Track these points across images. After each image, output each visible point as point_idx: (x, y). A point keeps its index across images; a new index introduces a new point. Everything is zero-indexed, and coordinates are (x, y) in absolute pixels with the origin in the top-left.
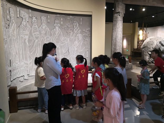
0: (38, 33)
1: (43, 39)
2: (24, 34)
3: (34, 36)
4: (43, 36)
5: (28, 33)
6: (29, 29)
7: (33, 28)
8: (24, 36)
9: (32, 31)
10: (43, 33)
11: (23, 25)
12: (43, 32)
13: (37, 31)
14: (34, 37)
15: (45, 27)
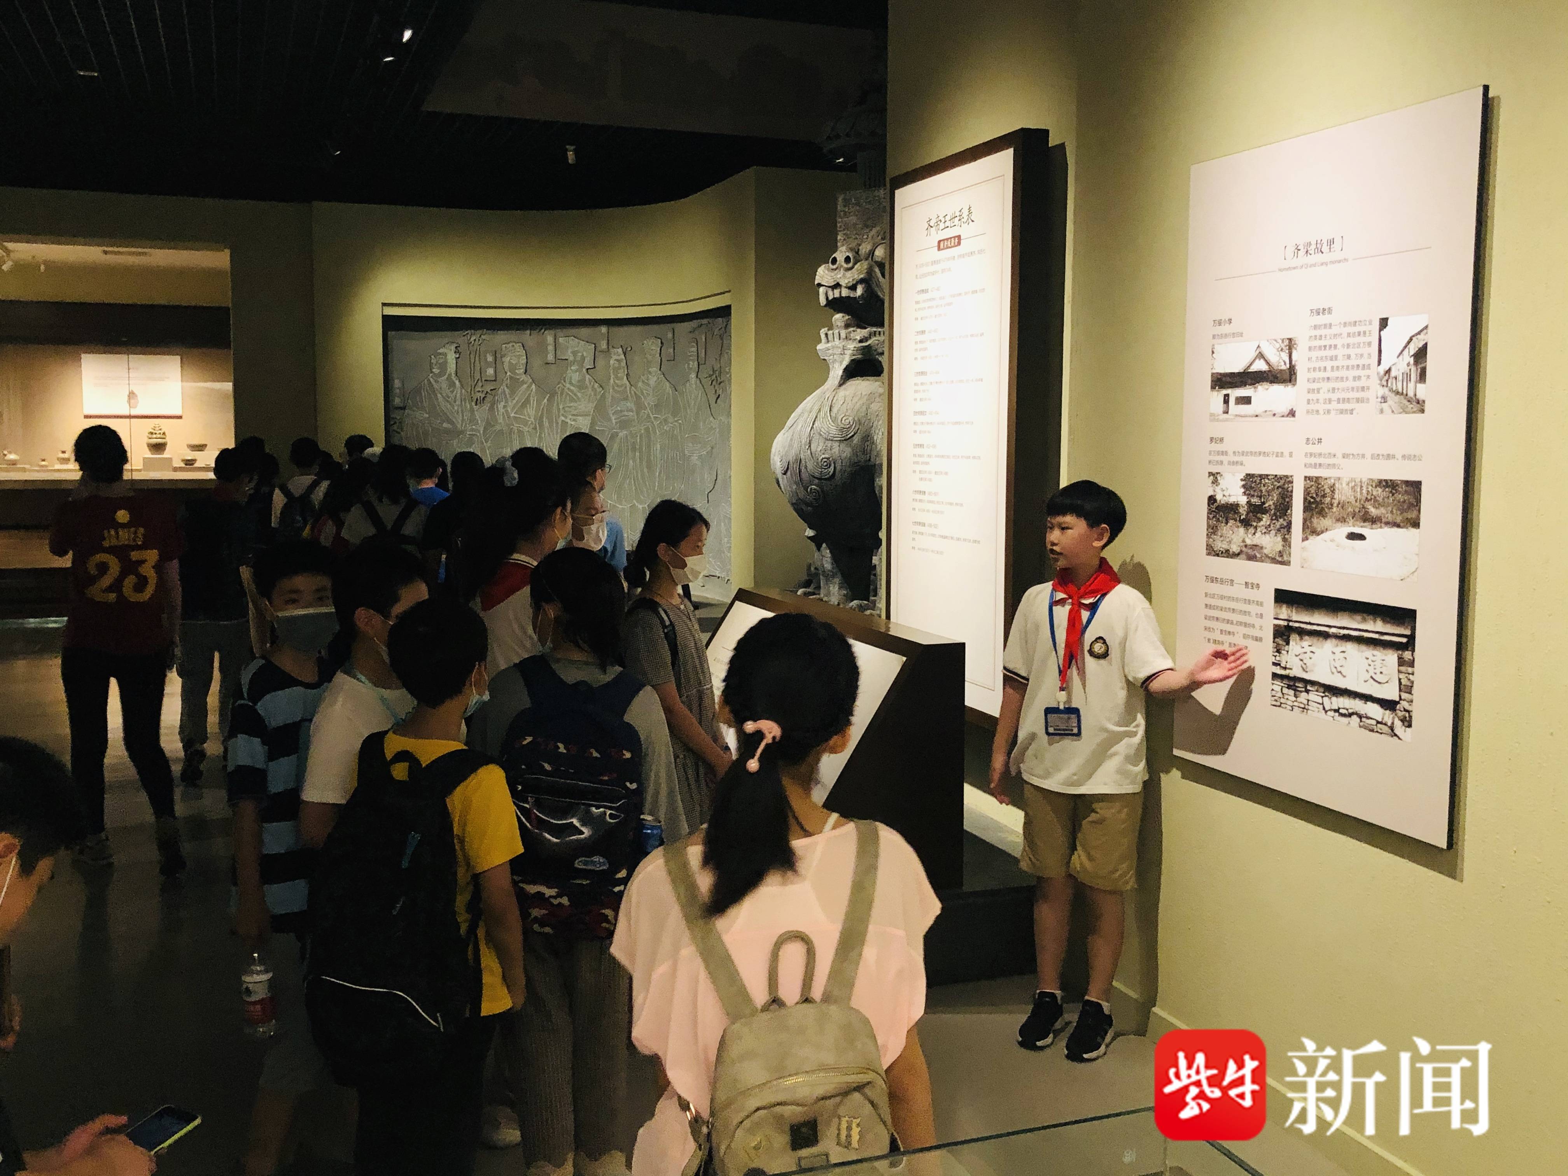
0: (630, 405)
1: (647, 430)
2: (575, 413)
3: (613, 418)
4: (648, 416)
5: (590, 407)
6: (595, 395)
7: (613, 389)
8: (574, 420)
9: (609, 400)
10: (649, 404)
11: (571, 383)
12: (650, 401)
13: (626, 399)
14: (614, 421)
15: (655, 379)
